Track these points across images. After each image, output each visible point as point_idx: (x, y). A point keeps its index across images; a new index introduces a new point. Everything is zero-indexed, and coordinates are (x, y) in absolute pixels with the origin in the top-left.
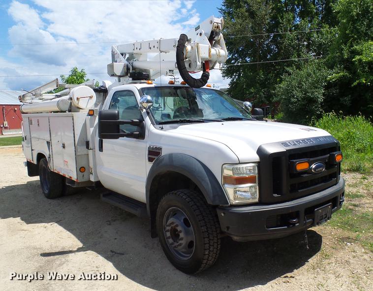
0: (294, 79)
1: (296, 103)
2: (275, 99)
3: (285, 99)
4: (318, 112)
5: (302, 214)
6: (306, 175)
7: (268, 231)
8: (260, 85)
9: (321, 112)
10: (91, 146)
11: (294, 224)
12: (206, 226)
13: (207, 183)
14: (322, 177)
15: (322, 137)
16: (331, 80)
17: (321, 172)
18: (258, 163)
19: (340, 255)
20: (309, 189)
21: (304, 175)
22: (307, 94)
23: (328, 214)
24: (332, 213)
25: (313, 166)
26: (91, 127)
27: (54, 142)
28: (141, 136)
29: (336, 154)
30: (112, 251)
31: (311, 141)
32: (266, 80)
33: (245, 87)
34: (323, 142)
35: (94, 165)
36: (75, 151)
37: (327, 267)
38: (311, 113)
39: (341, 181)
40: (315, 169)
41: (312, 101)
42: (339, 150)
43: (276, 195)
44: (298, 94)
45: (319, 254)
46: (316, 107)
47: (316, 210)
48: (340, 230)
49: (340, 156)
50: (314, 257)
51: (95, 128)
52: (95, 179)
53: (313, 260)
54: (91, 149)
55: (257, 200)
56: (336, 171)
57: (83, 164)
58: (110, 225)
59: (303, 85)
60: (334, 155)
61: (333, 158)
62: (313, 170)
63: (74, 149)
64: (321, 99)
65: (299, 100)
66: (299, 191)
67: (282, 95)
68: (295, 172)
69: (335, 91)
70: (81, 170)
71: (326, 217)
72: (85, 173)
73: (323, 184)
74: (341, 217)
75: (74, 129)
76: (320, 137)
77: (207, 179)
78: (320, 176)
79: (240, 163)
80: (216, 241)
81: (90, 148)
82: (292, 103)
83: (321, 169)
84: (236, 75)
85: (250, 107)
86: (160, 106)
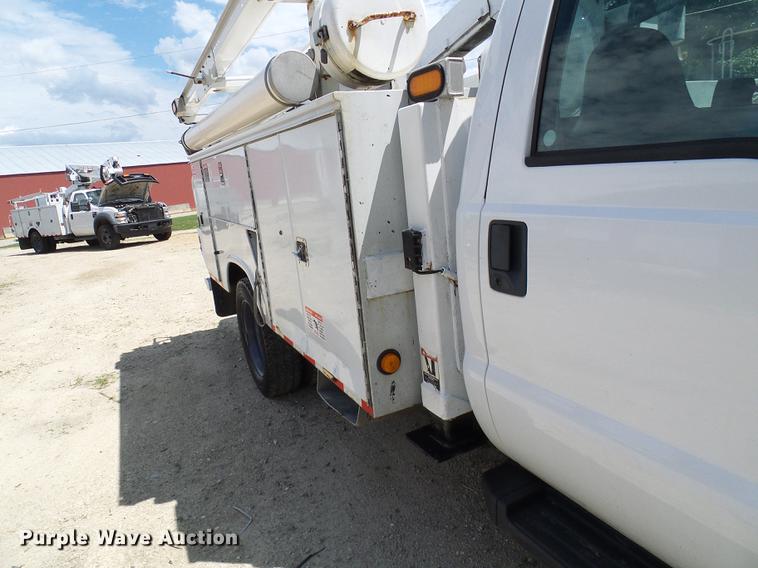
10: (430, 255)
26: (431, 156)
27: (266, 234)
35: (444, 348)
36: (357, 283)
51: (446, 161)
52: (448, 407)
54: (430, 272)
57: (391, 335)
63: (351, 274)
70: (386, 361)
72: (403, 377)
75: (346, 177)
81: (424, 267)
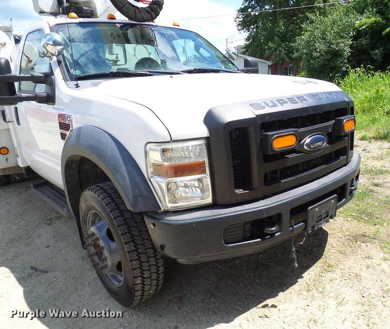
0: (317, 29)
1: (318, 58)
2: (295, 55)
3: (307, 54)
4: (344, 69)
5: (286, 217)
6: (294, 155)
7: (228, 248)
8: (280, 38)
9: (348, 68)
10: (8, 118)
11: (272, 235)
12: (133, 241)
13: (124, 176)
14: (321, 157)
15: (325, 93)
16: (360, 27)
17: (319, 149)
18: (207, 139)
19: (348, 265)
20: (299, 176)
21: (290, 156)
22: (332, 46)
23: (330, 212)
24: (337, 208)
25: (308, 140)
28: (49, 99)
29: (345, 119)
30: (32, 268)
31: (305, 100)
32: (287, 32)
33: (262, 41)
34: (325, 101)
35: (17, 144)
37: (328, 286)
38: (336, 69)
39: (354, 158)
40: (309, 145)
41: (336, 54)
42: (352, 113)
43: (239, 191)
44: (321, 46)
45: (319, 263)
46: (341, 63)
47: (310, 208)
48: (355, 223)
49: (352, 123)
50: (312, 268)
52: (22, 163)
53: (309, 275)
54: (9, 122)
55: (209, 200)
56: (346, 145)
57: (3, 142)
58: (50, 224)
59: (327, 36)
60: (342, 121)
61: (339, 126)
62: (305, 147)
64: (347, 51)
65: (322, 55)
66: (283, 181)
67: (303, 49)
68: (270, 153)
69: (364, 42)
70: (2, 151)
71: (327, 216)
72: (11, 156)
73: (324, 166)
74: (358, 202)
76: (321, 93)
77: (123, 169)
78: (317, 154)
79: (172, 141)
80: (154, 263)
81: (7, 121)
82: (314, 59)
83: (319, 143)
84: (253, 28)
85: (235, 54)
86: (117, 58)
